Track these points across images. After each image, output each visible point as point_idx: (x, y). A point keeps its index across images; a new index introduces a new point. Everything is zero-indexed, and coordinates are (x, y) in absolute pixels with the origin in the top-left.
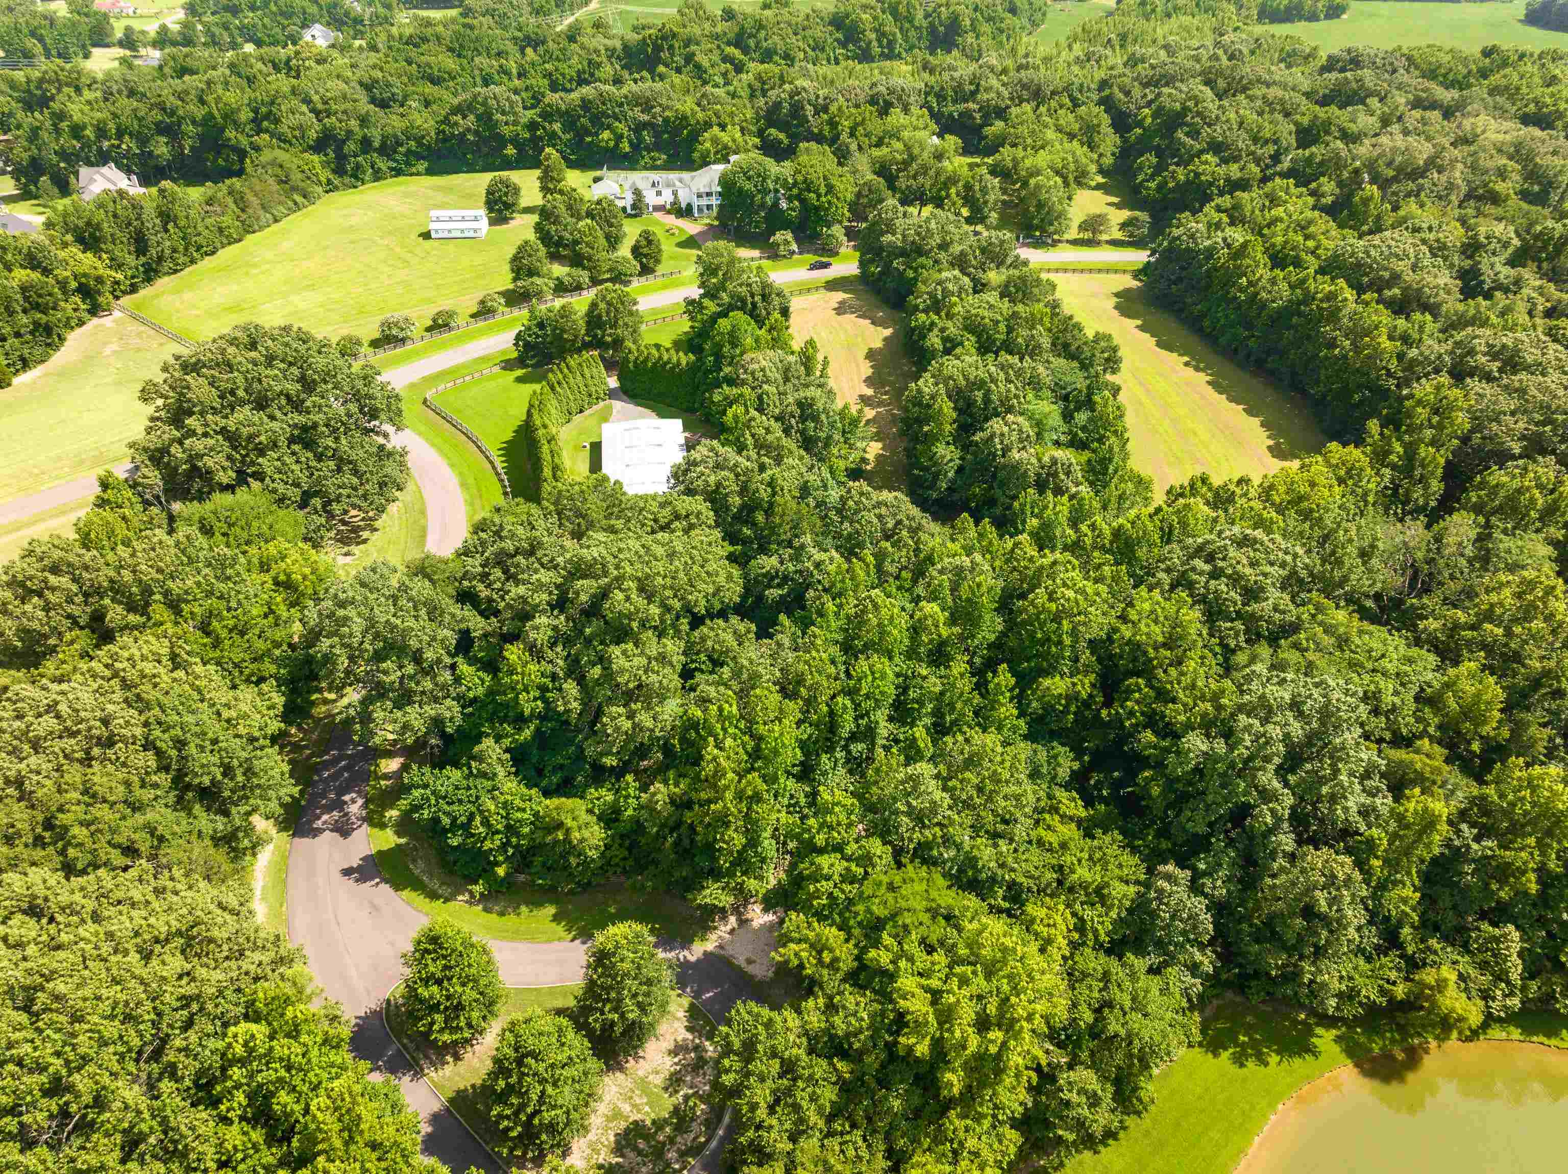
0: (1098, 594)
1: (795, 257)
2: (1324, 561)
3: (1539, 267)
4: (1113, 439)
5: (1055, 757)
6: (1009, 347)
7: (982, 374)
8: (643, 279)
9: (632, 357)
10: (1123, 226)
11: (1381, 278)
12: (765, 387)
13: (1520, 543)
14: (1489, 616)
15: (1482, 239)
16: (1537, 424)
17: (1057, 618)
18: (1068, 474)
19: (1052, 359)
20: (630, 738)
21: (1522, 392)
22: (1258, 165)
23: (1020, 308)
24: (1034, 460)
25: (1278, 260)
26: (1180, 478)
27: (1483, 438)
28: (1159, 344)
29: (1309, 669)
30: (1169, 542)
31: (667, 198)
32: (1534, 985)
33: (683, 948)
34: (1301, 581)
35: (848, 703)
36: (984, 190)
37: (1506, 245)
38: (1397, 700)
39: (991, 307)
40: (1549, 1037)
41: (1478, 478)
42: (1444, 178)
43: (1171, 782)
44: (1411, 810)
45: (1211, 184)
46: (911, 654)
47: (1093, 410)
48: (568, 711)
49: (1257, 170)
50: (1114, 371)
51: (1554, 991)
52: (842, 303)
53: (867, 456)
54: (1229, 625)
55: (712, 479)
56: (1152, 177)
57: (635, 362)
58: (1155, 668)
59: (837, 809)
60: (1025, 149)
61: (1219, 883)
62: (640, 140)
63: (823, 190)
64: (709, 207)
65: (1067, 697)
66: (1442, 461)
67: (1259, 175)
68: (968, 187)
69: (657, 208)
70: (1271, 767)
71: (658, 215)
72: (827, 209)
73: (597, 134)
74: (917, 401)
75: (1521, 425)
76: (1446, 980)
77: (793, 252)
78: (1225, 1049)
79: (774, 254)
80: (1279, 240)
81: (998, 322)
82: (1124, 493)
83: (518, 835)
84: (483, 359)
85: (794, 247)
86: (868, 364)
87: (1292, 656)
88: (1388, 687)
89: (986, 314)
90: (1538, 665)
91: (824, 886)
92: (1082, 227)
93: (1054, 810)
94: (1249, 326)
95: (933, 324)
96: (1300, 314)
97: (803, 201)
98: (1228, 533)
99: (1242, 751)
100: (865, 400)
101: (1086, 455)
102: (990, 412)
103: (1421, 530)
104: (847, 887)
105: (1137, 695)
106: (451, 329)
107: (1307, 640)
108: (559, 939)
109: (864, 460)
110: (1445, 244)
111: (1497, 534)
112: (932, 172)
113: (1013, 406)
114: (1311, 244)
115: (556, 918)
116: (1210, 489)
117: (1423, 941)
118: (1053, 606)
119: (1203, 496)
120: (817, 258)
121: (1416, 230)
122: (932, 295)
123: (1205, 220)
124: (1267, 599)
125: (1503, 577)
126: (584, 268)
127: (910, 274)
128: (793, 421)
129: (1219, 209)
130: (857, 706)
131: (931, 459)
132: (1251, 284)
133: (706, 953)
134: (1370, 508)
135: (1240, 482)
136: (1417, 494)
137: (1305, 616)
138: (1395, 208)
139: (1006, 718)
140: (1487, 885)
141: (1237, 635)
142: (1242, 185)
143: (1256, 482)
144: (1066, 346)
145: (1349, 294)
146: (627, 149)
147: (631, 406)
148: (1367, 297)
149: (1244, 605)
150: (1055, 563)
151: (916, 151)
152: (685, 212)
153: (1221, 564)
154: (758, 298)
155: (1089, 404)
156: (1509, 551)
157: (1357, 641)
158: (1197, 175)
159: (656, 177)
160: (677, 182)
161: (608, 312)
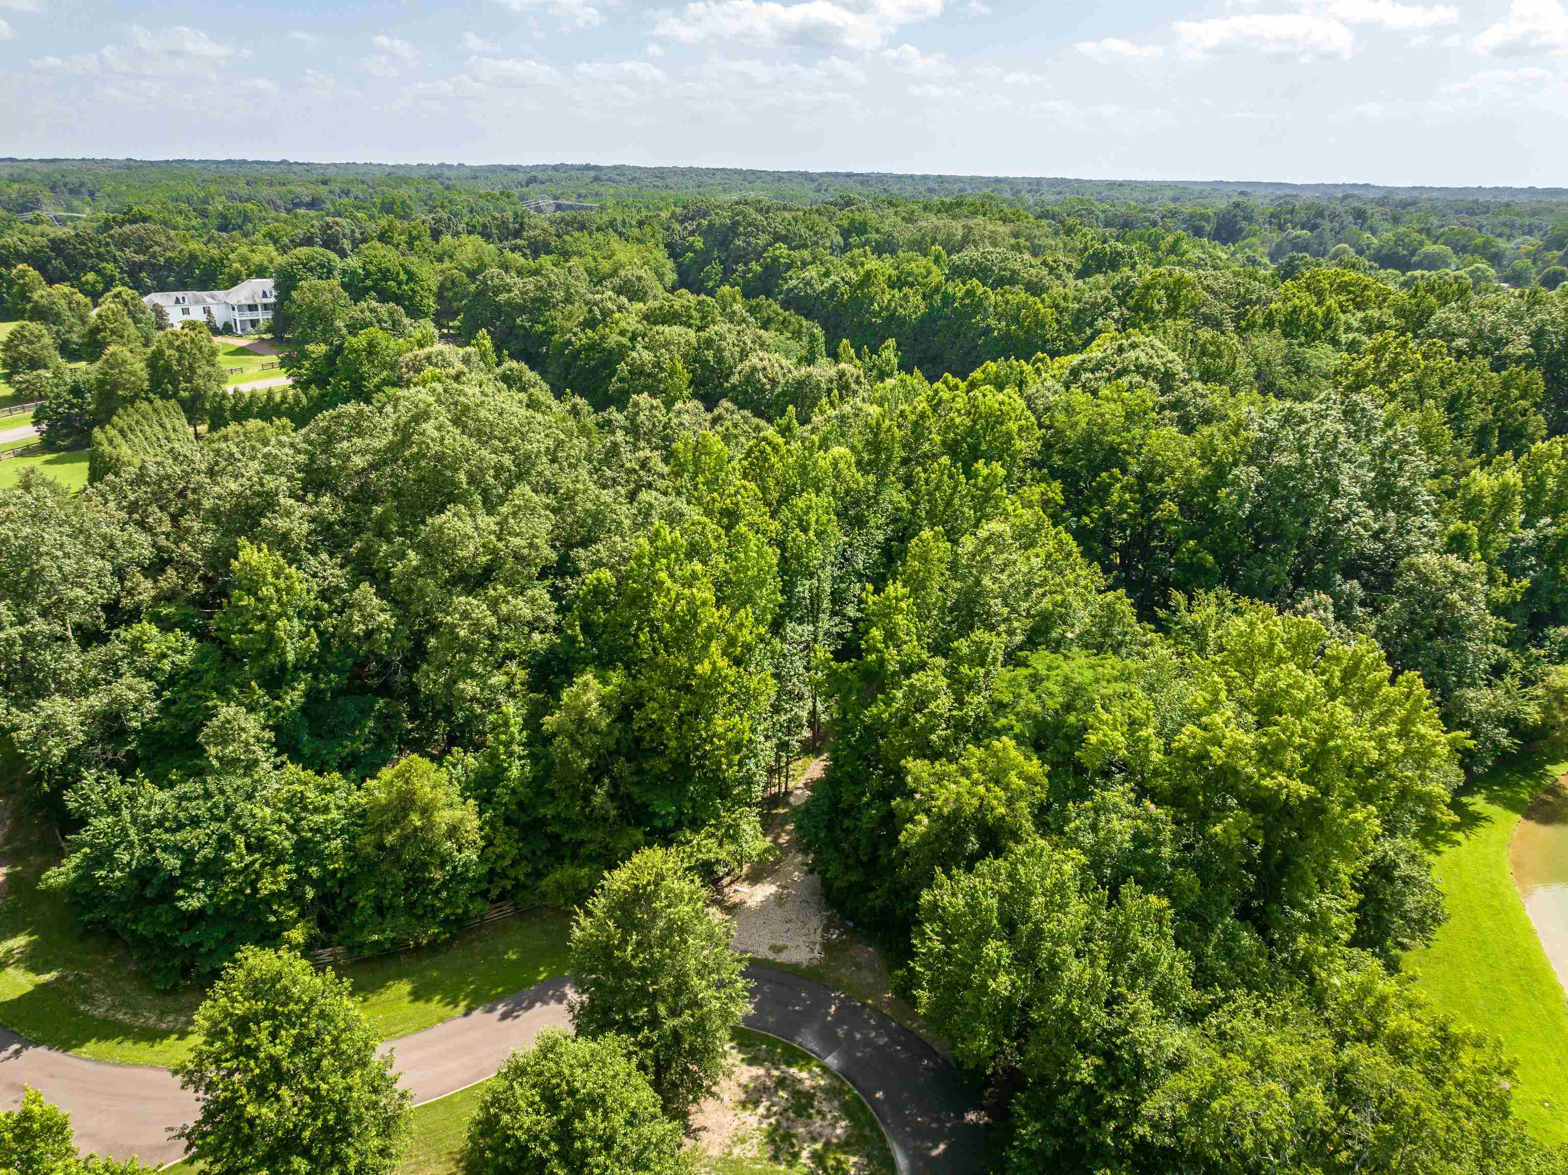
31: (197, 316)
63: (403, 277)
64: (256, 321)
72: (411, 298)
115: (416, 995)
122: (587, 322)
127: (540, 328)
152: (225, 330)
159: (180, 294)
160: (209, 300)
161: (180, 361)
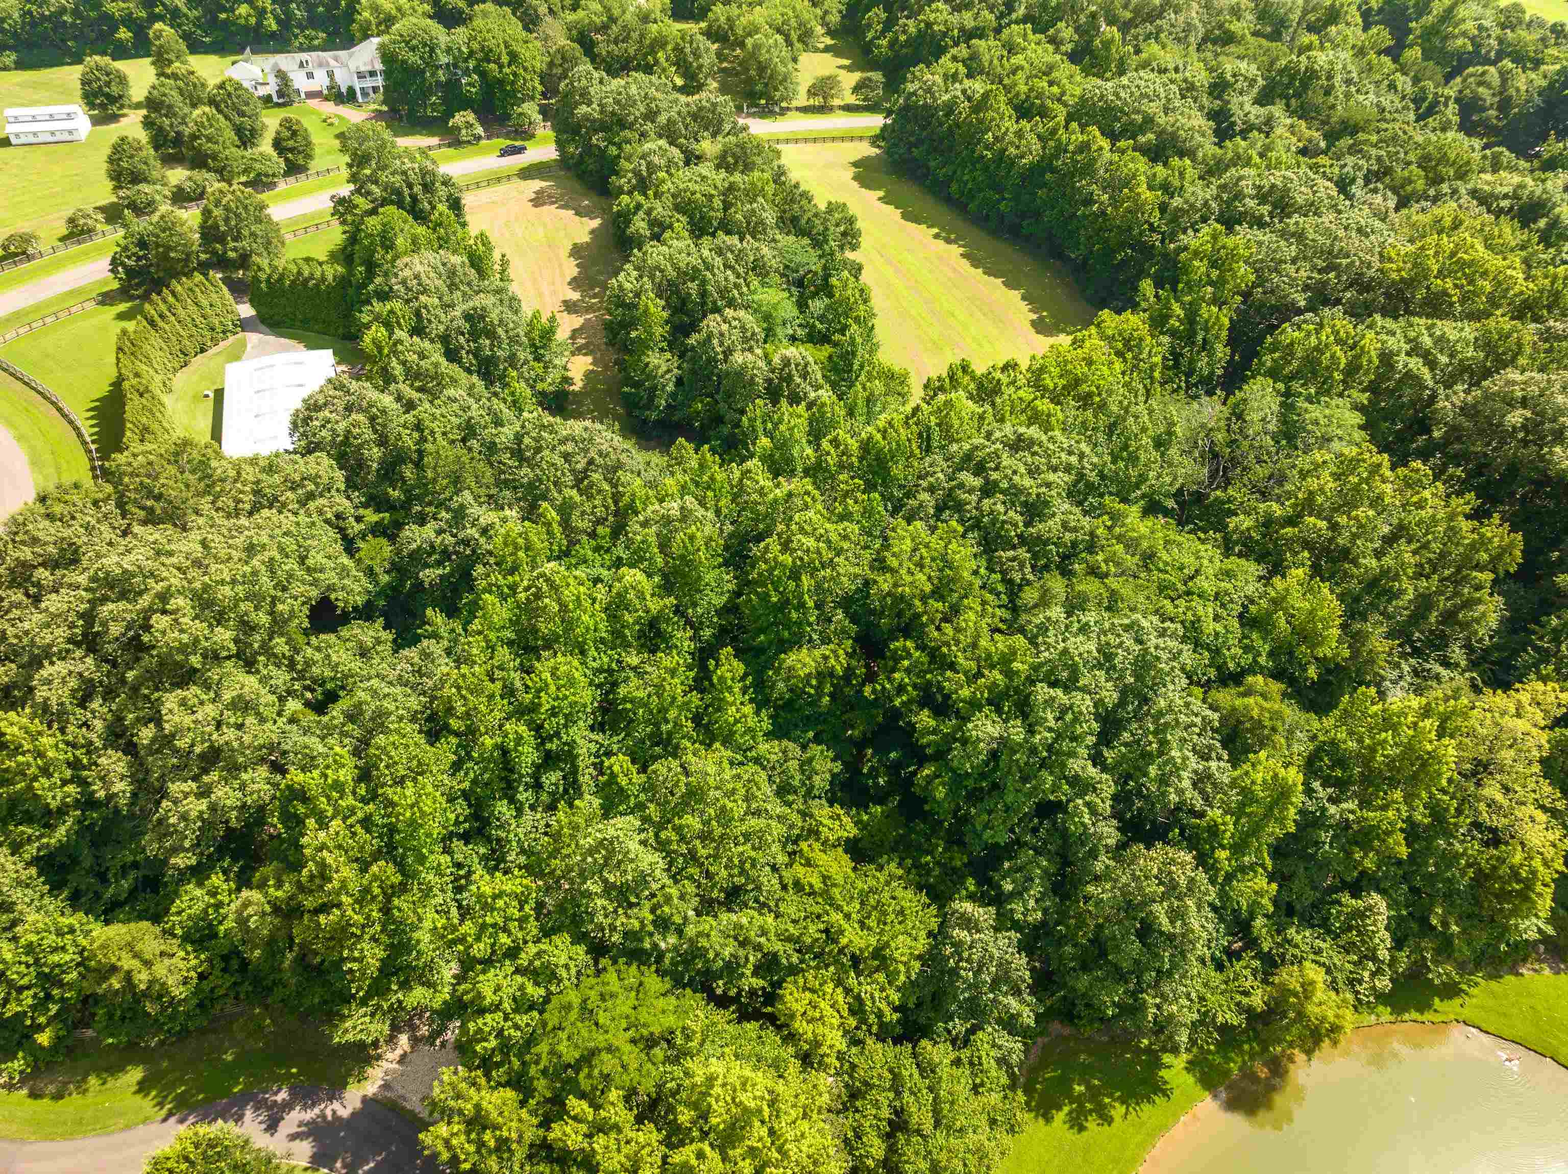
0: (845, 537)
1: (484, 142)
2: (1115, 460)
3: (1288, 105)
4: (855, 327)
5: (810, 760)
6: (727, 227)
7: (694, 260)
8: (291, 179)
9: (263, 276)
10: (856, 89)
11: (1132, 123)
12: (423, 298)
13: (1327, 412)
14: (1308, 505)
15: (1228, 77)
16: (1320, 271)
17: (795, 575)
18: (805, 376)
19: (778, 237)
20: (207, 825)
21: (1300, 236)
22: (992, 12)
23: (737, 177)
24: (761, 364)
25: (1024, 110)
26: (937, 369)
27: (1265, 293)
28: (906, 216)
29: (1112, 604)
30: (928, 450)
31: (320, 82)
32: (1403, 955)
33: (331, 1099)
34: (1090, 486)
35: (522, 729)
36: (696, 54)
37: (1252, 82)
38: (1219, 628)
39: (704, 178)
40: (1421, 1011)
41: (1269, 339)
42: (1181, 19)
43: (958, 779)
44: (1259, 781)
45: (945, 34)
46: (617, 639)
47: (830, 295)
48: (110, 797)
49: (991, 17)
50: (854, 248)
51: (1424, 958)
52: (539, 193)
53: (570, 374)
54: (1011, 553)
55: (341, 427)
56: (883, 34)
57: (268, 281)
58: (924, 625)
59: (500, 903)
60: (740, 7)
61: (1032, 903)
62: (289, 15)
63: (505, 59)
64: (375, 89)
65: (820, 675)
66: (1226, 322)
67: (994, 24)
68: (678, 49)
69: (311, 95)
70: (1083, 752)
71: (314, 103)
72: (513, 83)
73: (233, 11)
74: (620, 302)
75: (1303, 274)
76: (1312, 983)
77: (479, 138)
78: (1059, 1108)
79: (455, 141)
80: (1023, 88)
81: (712, 196)
82: (872, 394)
83: (61, 984)
84: (72, 293)
85: (480, 130)
86: (573, 262)
87: (1090, 587)
88: (1204, 611)
89: (697, 188)
90: (1374, 563)
91: (490, 1020)
92: (811, 93)
93: (814, 833)
94: (998, 188)
95: (639, 207)
96: (1054, 170)
97: (483, 74)
98: (998, 434)
99: (1043, 736)
100: (570, 307)
101: (827, 350)
102: (708, 307)
103: (1219, 407)
104: (522, 1020)
105: (906, 663)
106: (29, 258)
107: (1106, 561)
108: (146, 1121)
109: (567, 380)
110: (1192, 84)
111: (1301, 404)
112: (635, 35)
113: (733, 299)
114: (1055, 89)
115: (143, 1087)
116: (973, 378)
117: (1279, 932)
118: (787, 559)
119: (965, 388)
120: (509, 142)
121: (1163, 71)
122: (637, 173)
123: (941, 71)
124: (1054, 515)
125: (1318, 456)
126: (209, 170)
127: (613, 151)
128: (462, 339)
129: (954, 59)
130: (537, 729)
131: (643, 371)
132: (996, 138)
133: (365, 1100)
134: (1157, 385)
135: (1005, 368)
136: (1202, 363)
137: (1099, 531)
138: (1138, 51)
139: (737, 721)
140: (1349, 854)
141: (1022, 566)
142: (979, 33)
143: (1024, 365)
144: (795, 220)
145: (1105, 143)
146: (275, 27)
147: (271, 338)
148: (1122, 144)
149: (1027, 524)
150: (790, 495)
151: (616, 12)
152: (346, 97)
153: (994, 476)
154: (417, 189)
155: (825, 289)
156: (1316, 423)
157: (1165, 556)
158: (929, 25)
159: (304, 56)
160: (332, 63)
161: (227, 220)
